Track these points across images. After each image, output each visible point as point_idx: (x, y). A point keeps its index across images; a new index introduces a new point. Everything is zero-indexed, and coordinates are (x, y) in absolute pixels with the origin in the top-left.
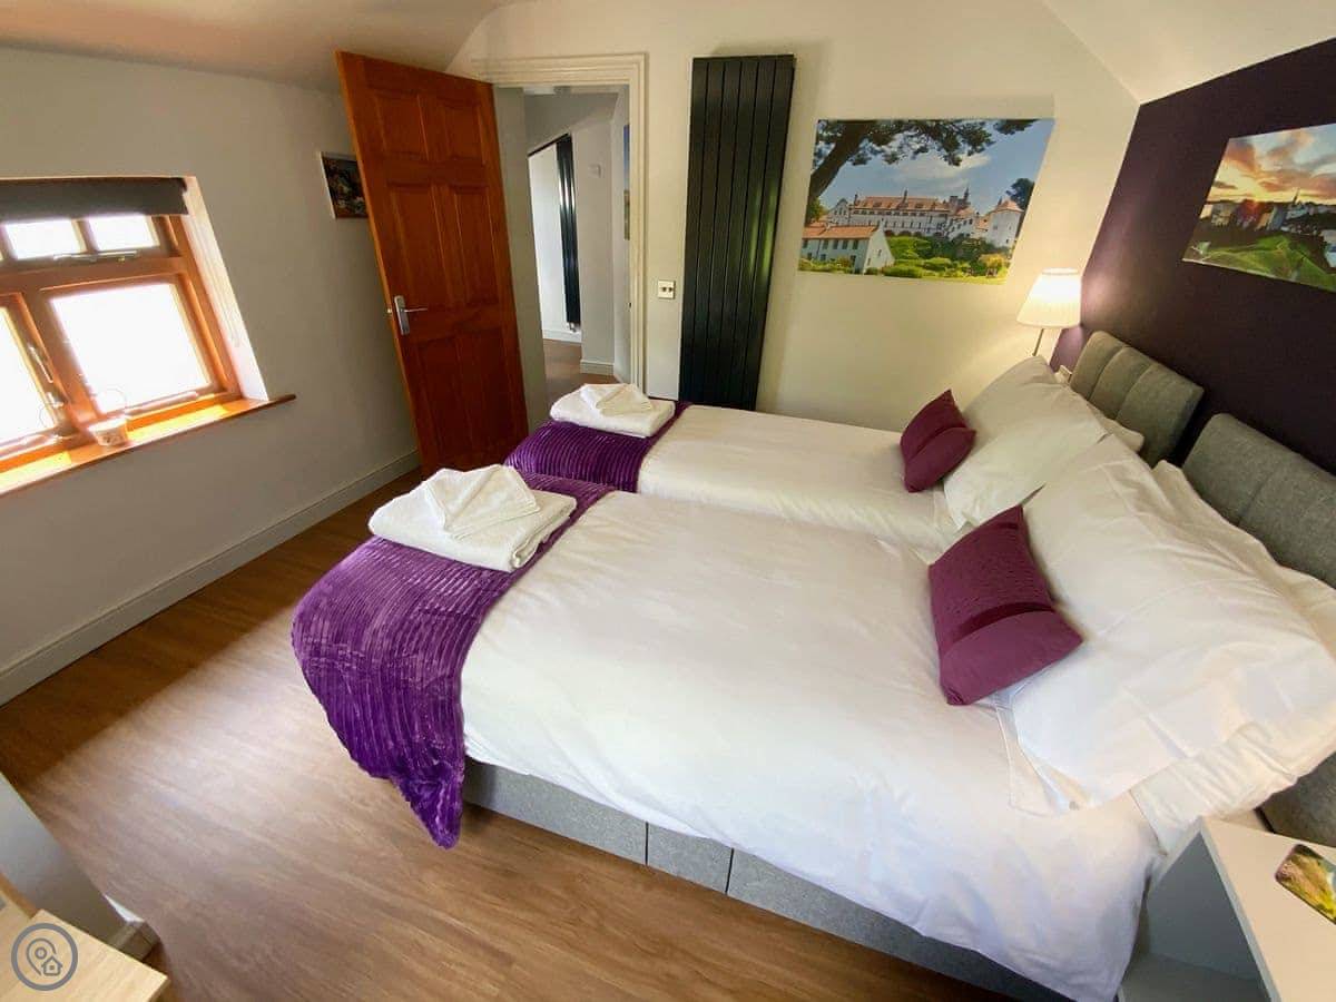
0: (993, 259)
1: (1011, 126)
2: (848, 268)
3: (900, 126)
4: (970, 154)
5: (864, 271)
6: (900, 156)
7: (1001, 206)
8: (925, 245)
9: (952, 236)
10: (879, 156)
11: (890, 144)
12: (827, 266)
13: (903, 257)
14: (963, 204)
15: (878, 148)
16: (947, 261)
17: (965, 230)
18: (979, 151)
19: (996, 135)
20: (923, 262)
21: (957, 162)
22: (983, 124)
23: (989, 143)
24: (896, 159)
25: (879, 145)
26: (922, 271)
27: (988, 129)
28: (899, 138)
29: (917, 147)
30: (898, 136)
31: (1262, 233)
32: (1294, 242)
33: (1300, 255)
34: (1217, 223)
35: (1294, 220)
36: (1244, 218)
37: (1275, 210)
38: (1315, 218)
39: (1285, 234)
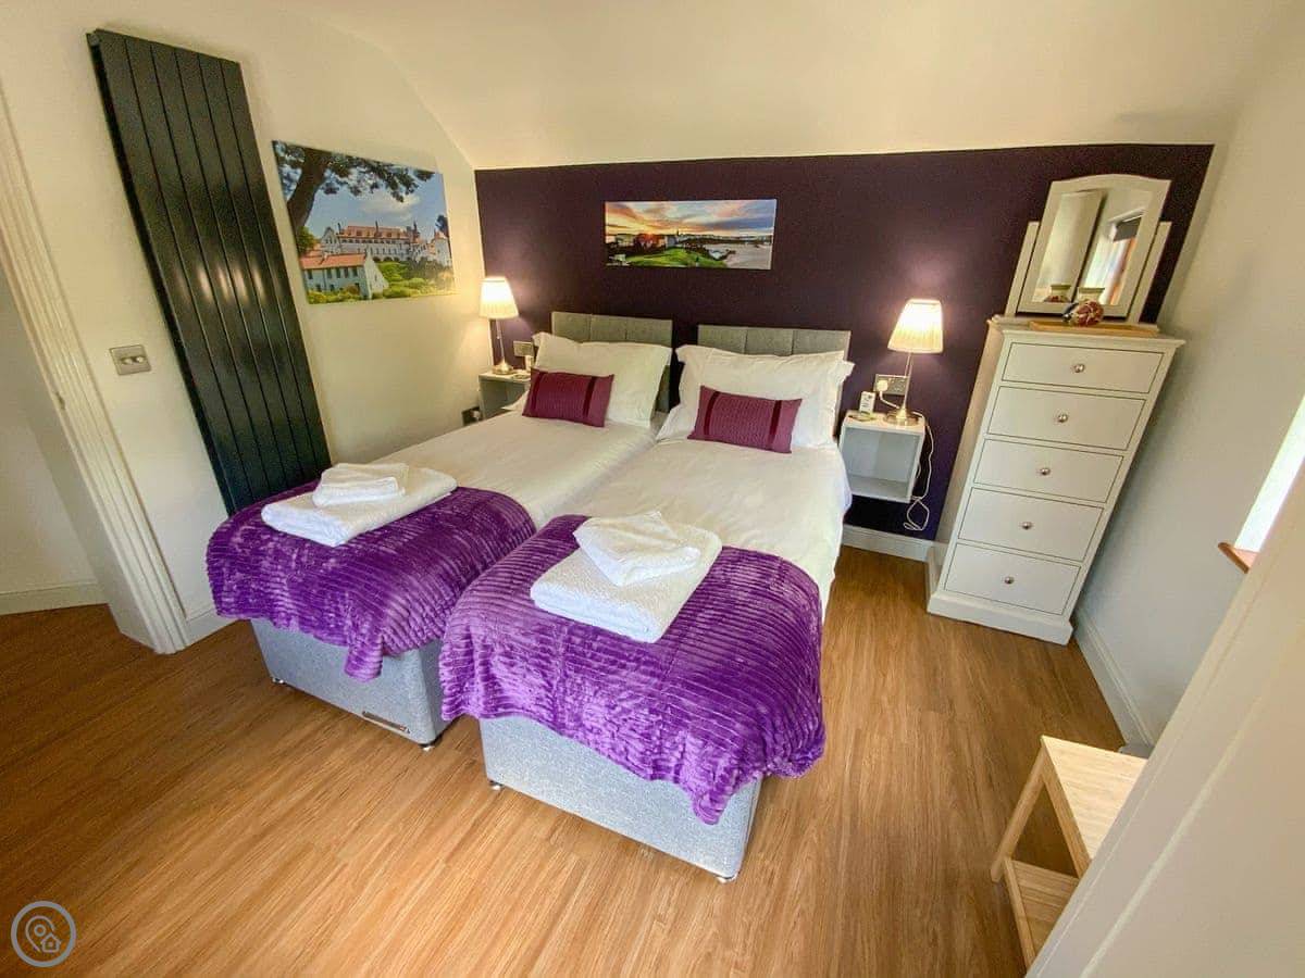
0: (446, 275)
1: (425, 175)
2: (356, 296)
3: (352, 162)
4: (407, 193)
5: (370, 296)
6: (361, 189)
7: (436, 235)
8: (404, 268)
9: (418, 259)
10: (345, 187)
11: (350, 177)
12: (339, 296)
13: (394, 280)
14: (416, 234)
15: (340, 179)
16: (421, 280)
17: (423, 254)
18: (412, 191)
19: (417, 181)
20: (407, 282)
21: (401, 199)
22: (406, 170)
23: (416, 186)
24: (359, 191)
25: (341, 176)
26: (409, 291)
27: (411, 174)
28: (355, 172)
29: (371, 182)
30: (353, 170)
31: (663, 248)
32: (688, 250)
33: (696, 255)
34: (624, 245)
35: (683, 242)
36: (645, 242)
37: (666, 238)
38: (696, 240)
39: (680, 247)
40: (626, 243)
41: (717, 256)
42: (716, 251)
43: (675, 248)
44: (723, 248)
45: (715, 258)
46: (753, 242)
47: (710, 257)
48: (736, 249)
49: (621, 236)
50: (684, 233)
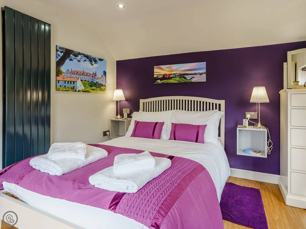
0: (103, 87)
1: (101, 60)
2: (73, 90)
3: (79, 54)
5: (77, 91)
6: (81, 61)
7: (102, 76)
8: (90, 84)
10: (76, 60)
12: (67, 89)
13: (86, 87)
14: (96, 75)
16: (95, 88)
17: (97, 81)
20: (91, 88)
21: (93, 65)
22: (96, 58)
23: (98, 62)
25: (75, 57)
26: (91, 91)
28: (80, 57)
29: (84, 59)
30: (79, 56)
31: (172, 77)
32: (180, 77)
33: (182, 79)
34: (160, 77)
35: (178, 75)
36: (166, 76)
37: (173, 74)
38: (182, 75)
39: (177, 77)
42: (188, 77)
44: (191, 76)
45: (188, 79)
46: (200, 74)
47: (187, 79)
48: (194, 76)
49: (159, 75)
50: (178, 73)
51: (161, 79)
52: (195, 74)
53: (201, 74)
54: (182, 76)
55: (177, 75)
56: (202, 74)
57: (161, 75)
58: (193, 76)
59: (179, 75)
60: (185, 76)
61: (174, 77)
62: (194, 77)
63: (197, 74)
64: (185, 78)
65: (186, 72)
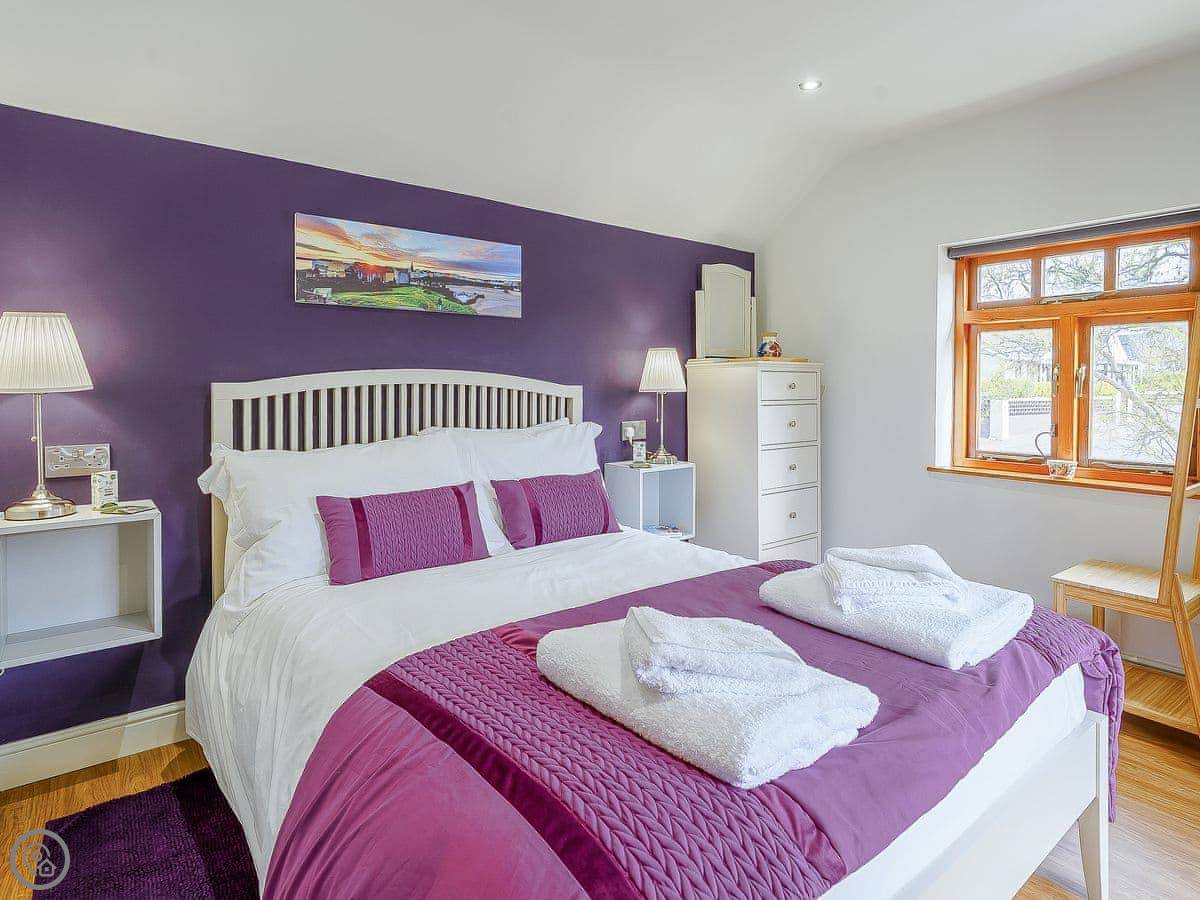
31: (393, 285)
32: (428, 290)
33: (437, 297)
34: (330, 275)
35: (419, 279)
36: (365, 274)
37: (396, 272)
38: (436, 279)
39: (416, 286)
40: (332, 272)
41: (464, 299)
42: (463, 294)
43: (408, 285)
44: (471, 291)
45: (461, 303)
46: (502, 287)
47: (456, 300)
48: (485, 294)
49: (325, 264)
50: (422, 269)
51: (336, 285)
52: (486, 284)
53: (507, 288)
54: (436, 283)
55: (415, 279)
56: (512, 288)
57: (338, 263)
58: (480, 291)
59: (425, 279)
60: (452, 288)
61: (401, 285)
62: (482, 296)
63: (492, 286)
64: (450, 295)
65: (453, 272)
